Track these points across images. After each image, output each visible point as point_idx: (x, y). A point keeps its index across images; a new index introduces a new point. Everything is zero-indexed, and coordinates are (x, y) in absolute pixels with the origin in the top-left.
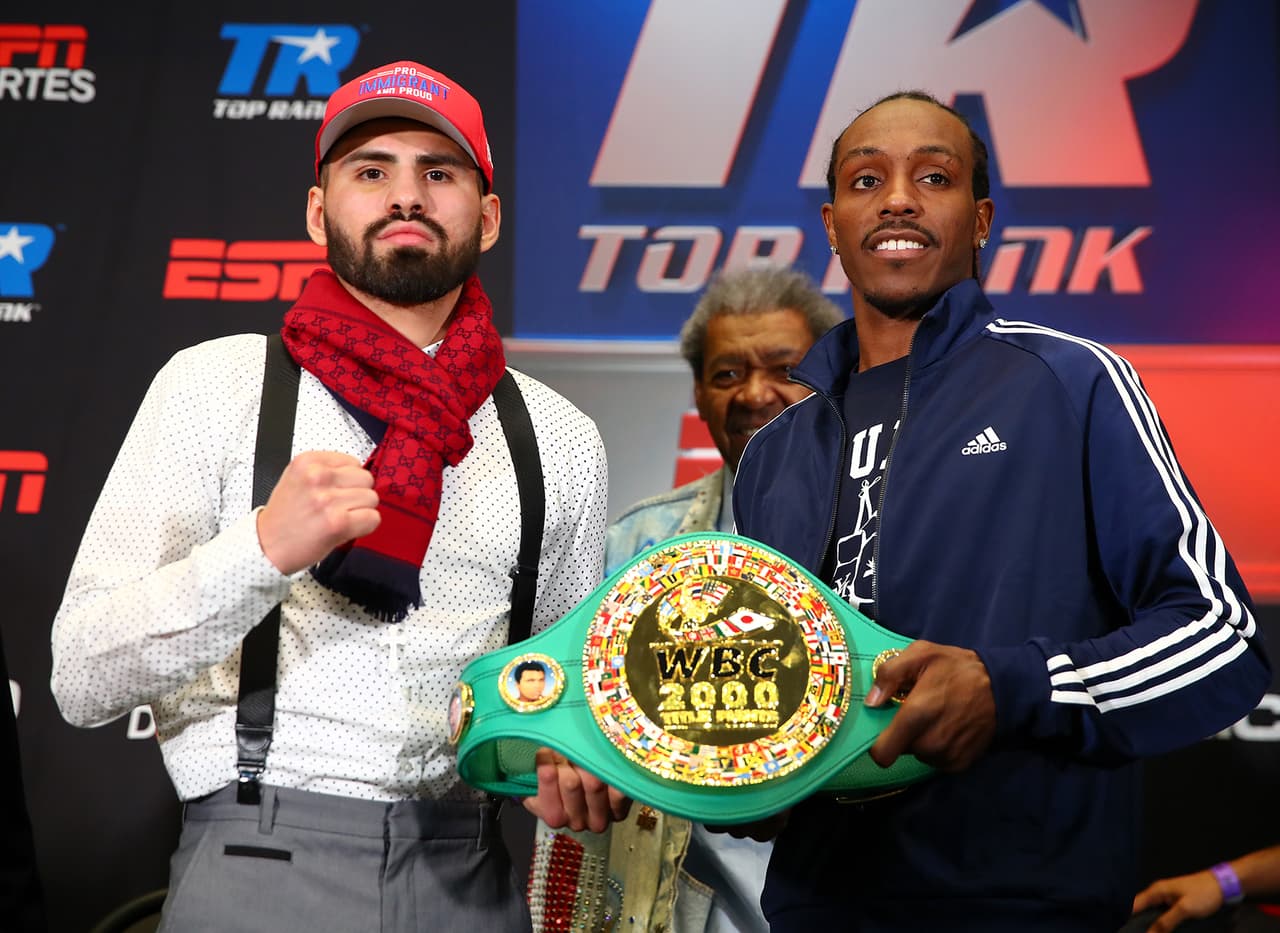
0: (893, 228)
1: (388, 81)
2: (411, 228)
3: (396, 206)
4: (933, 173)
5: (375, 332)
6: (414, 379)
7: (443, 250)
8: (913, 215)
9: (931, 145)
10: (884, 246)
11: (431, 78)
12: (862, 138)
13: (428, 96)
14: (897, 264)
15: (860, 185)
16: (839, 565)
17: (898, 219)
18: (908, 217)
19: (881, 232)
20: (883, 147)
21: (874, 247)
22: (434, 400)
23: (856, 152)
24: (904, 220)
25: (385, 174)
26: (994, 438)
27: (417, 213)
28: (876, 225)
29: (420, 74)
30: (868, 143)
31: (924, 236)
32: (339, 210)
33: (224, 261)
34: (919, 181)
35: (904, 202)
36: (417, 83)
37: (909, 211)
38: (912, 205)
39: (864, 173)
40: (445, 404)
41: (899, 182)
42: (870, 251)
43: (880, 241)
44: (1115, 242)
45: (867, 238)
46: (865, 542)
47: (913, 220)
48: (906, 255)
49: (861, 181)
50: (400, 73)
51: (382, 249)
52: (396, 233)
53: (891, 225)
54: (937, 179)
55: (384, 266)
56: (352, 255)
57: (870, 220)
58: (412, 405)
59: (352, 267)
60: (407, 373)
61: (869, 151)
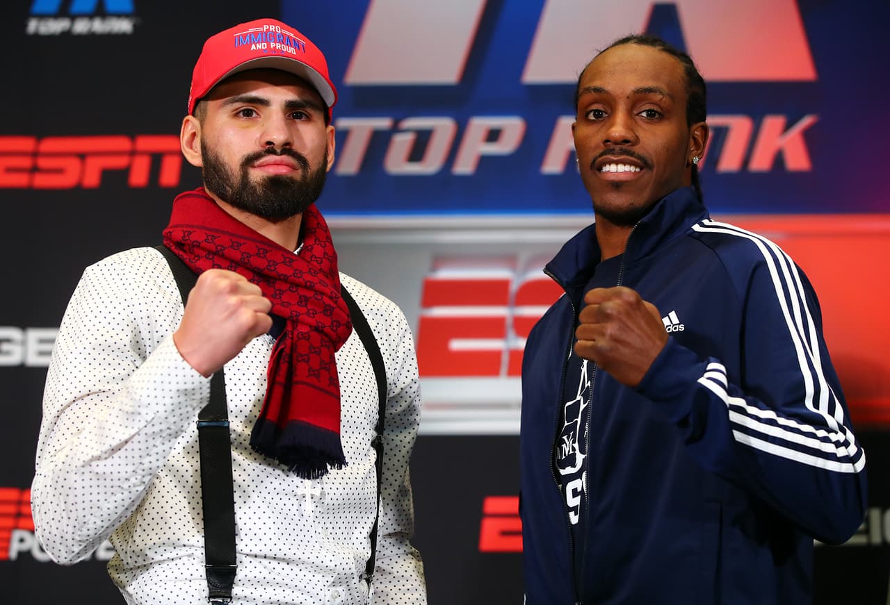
0: (613, 154)
1: (259, 36)
2: (282, 161)
3: (269, 143)
4: (648, 109)
5: (263, 247)
6: (308, 284)
7: (304, 177)
8: (629, 144)
9: (647, 86)
10: (607, 168)
11: (292, 35)
12: (593, 79)
13: (292, 50)
14: (617, 185)
15: (591, 117)
16: (566, 424)
17: (617, 148)
18: (625, 146)
19: (604, 157)
20: (609, 88)
21: (600, 169)
22: (327, 300)
23: (588, 90)
24: (623, 149)
25: (258, 114)
26: (675, 320)
27: (287, 149)
28: (601, 151)
29: (285, 32)
30: (597, 84)
31: (639, 161)
32: (218, 141)
33: (35, 154)
34: (638, 114)
35: (623, 134)
36: (284, 40)
37: (626, 141)
38: (629, 136)
39: (595, 107)
40: (336, 303)
41: (620, 116)
42: (597, 172)
43: (605, 164)
44: (788, 127)
45: (594, 161)
46: (582, 406)
47: (630, 148)
48: (622, 178)
49: (592, 114)
50: (268, 30)
51: (256, 175)
52: (268, 165)
53: (611, 152)
54: (651, 114)
55: (259, 190)
56: (228, 179)
57: (597, 147)
58: (306, 304)
59: (228, 188)
60: (301, 280)
61: (598, 90)
